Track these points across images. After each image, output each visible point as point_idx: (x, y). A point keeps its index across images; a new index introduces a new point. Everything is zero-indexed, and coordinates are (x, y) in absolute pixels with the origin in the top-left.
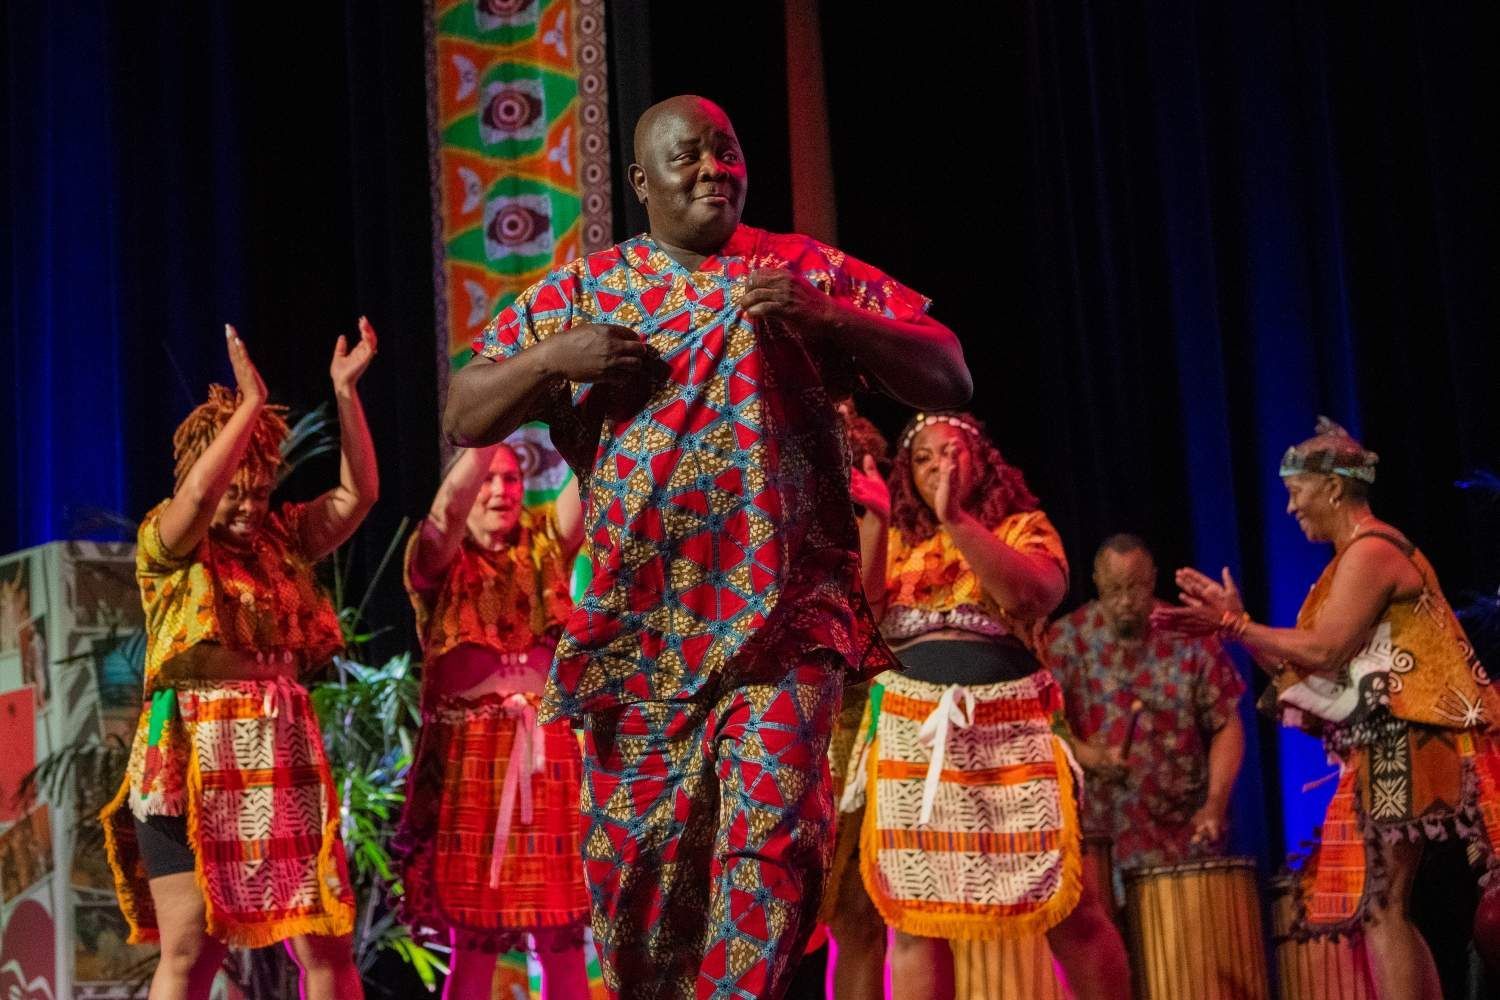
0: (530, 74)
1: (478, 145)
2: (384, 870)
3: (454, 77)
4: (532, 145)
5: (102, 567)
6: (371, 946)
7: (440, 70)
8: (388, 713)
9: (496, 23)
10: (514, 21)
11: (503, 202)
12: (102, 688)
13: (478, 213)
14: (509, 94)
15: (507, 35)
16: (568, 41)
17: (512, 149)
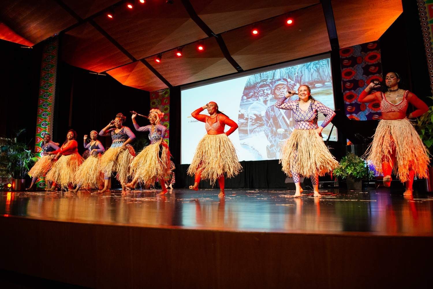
0: (48, 102)
1: (42, 108)
2: (27, 168)
3: (40, 102)
4: (47, 108)
5: (2, 140)
6: (26, 174)
7: (39, 101)
8: (29, 155)
9: (45, 98)
10: (47, 98)
11: (45, 113)
12: (2, 150)
13: (41, 113)
14: (46, 104)
15: (46, 99)
16: (51, 99)
17: (46, 108)
